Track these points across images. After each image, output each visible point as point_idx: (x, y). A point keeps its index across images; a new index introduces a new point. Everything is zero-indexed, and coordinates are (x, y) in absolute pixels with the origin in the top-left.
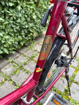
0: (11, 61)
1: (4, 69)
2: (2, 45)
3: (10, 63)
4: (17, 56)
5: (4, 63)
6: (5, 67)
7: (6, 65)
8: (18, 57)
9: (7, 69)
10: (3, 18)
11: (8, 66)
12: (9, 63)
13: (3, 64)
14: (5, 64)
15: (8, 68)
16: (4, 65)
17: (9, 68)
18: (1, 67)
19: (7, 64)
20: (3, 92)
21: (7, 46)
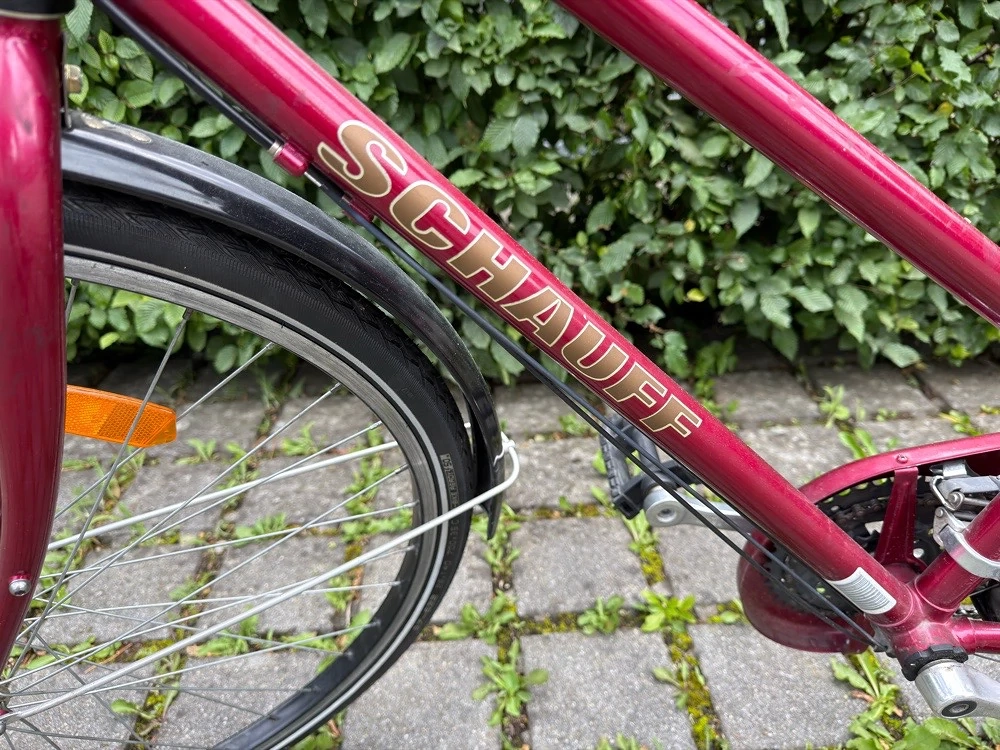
0: (843, 413)
1: (765, 439)
2: (854, 256)
3: (830, 424)
4: (907, 405)
5: (783, 403)
6: (779, 430)
7: (787, 423)
8: (905, 416)
9: (791, 446)
10: (971, 57)
11: (799, 433)
12: (822, 419)
13: (769, 403)
14: (785, 412)
15: (798, 448)
16: (770, 415)
17: (805, 452)
18: (750, 417)
19: (794, 421)
20: (705, 550)
21: (879, 281)
